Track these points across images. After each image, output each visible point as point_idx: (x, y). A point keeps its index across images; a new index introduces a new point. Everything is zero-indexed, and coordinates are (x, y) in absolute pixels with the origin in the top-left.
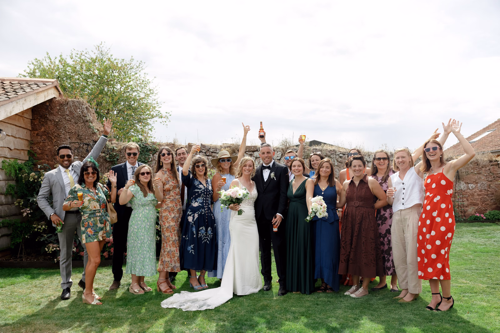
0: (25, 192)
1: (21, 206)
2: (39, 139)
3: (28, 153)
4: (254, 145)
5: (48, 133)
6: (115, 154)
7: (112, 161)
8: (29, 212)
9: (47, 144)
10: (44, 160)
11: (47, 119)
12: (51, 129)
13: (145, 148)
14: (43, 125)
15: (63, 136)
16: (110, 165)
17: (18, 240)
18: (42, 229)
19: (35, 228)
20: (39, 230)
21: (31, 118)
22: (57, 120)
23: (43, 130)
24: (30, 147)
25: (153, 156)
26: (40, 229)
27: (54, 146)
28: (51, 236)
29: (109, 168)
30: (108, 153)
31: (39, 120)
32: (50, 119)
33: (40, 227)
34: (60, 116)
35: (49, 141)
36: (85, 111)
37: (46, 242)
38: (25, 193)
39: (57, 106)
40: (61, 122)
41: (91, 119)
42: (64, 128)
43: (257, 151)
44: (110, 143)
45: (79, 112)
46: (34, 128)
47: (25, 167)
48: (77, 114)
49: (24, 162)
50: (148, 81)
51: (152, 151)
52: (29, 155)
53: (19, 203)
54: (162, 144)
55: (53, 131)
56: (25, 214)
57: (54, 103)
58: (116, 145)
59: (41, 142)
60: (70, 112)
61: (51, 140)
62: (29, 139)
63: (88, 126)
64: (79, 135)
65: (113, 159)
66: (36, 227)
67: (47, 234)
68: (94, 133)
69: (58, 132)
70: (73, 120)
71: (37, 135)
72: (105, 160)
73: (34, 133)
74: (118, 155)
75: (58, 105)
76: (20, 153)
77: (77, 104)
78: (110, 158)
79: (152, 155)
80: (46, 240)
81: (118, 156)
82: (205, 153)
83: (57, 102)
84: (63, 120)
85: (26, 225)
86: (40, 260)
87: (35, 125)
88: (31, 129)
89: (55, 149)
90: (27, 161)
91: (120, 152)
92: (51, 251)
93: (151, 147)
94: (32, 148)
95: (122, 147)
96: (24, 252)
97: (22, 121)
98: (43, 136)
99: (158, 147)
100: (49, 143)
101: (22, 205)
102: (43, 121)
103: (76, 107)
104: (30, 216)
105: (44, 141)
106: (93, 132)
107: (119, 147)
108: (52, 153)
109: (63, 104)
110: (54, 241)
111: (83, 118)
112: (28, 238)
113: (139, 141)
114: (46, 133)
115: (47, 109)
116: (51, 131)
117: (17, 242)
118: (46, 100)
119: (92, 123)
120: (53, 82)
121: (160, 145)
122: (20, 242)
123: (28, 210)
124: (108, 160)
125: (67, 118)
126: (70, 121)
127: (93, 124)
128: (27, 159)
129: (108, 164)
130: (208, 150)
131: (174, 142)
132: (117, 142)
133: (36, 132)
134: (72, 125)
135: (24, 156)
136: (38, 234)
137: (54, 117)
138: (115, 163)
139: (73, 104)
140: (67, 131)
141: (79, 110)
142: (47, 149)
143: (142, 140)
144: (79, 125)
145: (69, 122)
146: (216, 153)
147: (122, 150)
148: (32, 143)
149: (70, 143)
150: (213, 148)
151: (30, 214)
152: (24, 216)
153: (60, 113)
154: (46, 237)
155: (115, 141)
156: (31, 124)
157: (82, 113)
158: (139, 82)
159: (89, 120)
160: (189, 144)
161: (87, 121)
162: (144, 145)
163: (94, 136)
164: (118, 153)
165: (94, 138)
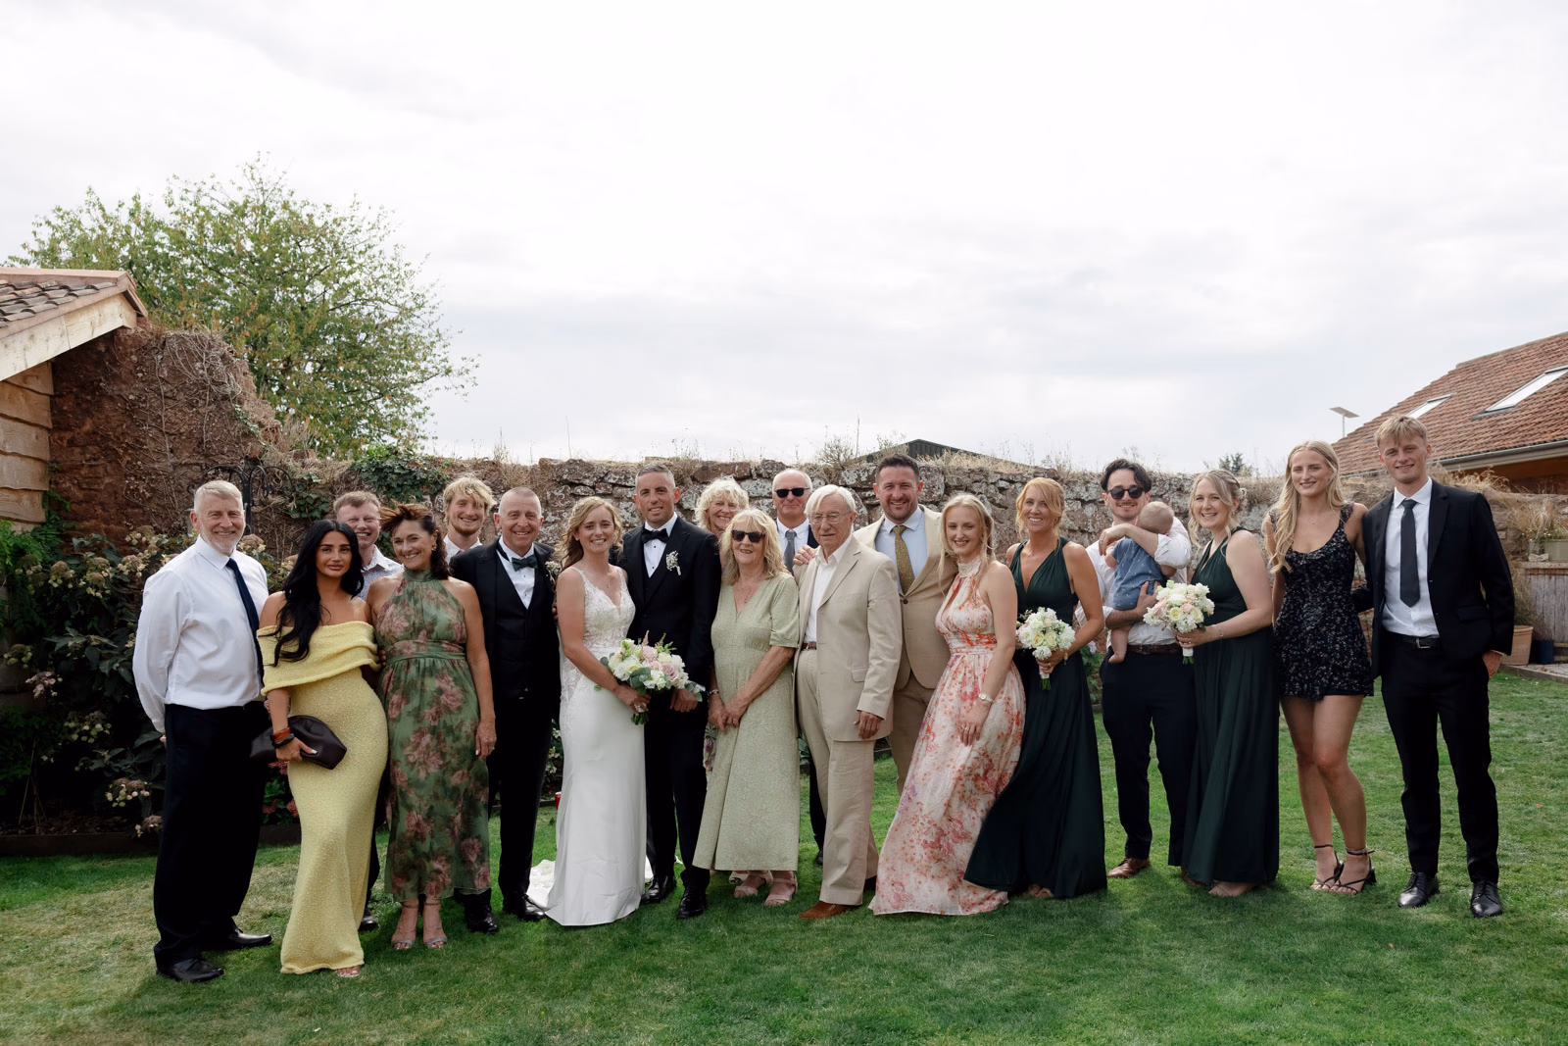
0: (38, 620)
1: (26, 666)
2: (77, 455)
3: (44, 501)
4: (740, 461)
5: (105, 438)
6: (314, 496)
8: (53, 681)
9: (101, 470)
10: (93, 522)
11: (101, 395)
12: (114, 425)
13: (408, 477)
14: (88, 413)
15: (151, 446)
16: (300, 533)
17: (18, 771)
18: (93, 733)
19: (71, 731)
20: (84, 738)
21: (51, 392)
22: (131, 397)
23: (88, 427)
24: (50, 483)
25: (432, 500)
26: (87, 733)
27: (126, 476)
28: (121, 756)
30: (293, 494)
31: (77, 397)
32: (110, 392)
33: (86, 728)
34: (142, 385)
35: (110, 462)
36: (220, 366)
37: (107, 774)
38: (38, 624)
39: (132, 354)
40: (145, 402)
41: (239, 393)
42: (154, 420)
43: (750, 477)
44: (299, 464)
45: (201, 372)
46: (59, 424)
47: (34, 545)
48: (193, 378)
49: (30, 528)
50: (407, 269)
51: (428, 487)
52: (46, 506)
53: (20, 655)
54: (459, 464)
55: (119, 430)
56: (39, 688)
57: (123, 344)
58: (316, 469)
59: (83, 465)
60: (173, 370)
61: (114, 458)
62: (46, 456)
63: (229, 413)
64: (201, 443)
65: (311, 511)
66: (75, 728)
67: (109, 748)
68: (249, 435)
69: (136, 434)
70: (181, 397)
71: (72, 443)
72: (286, 516)
73: (61, 439)
74: (323, 499)
75: (133, 350)
76: (19, 501)
77: (193, 346)
78: (299, 509)
79: (428, 497)
80: (108, 768)
81: (324, 502)
82: (593, 487)
83: (130, 342)
84: (150, 396)
85: (43, 724)
86: (91, 830)
87: (62, 412)
88: (50, 426)
89: (128, 486)
90: (43, 524)
91: (331, 489)
92: (125, 800)
93: (426, 472)
94: (57, 483)
95: (336, 476)
96: (38, 807)
97: (22, 400)
98: (91, 448)
100: (108, 468)
101: (30, 662)
102: (90, 402)
103: (191, 356)
104: (54, 694)
105: (94, 463)
106: (246, 431)
107: (328, 476)
108: (121, 498)
109: (149, 347)
110: (131, 771)
111: (213, 387)
112: (48, 761)
113: (387, 457)
114: (99, 439)
115: (99, 364)
116: (114, 430)
117: (14, 777)
118: (95, 336)
119: (240, 403)
120: (116, 281)
121: (453, 467)
122: (25, 777)
123: (50, 678)
124: (295, 516)
125: (164, 389)
126: (174, 398)
127: (245, 406)
128: (42, 518)
129: (293, 528)
130: (602, 479)
132: (319, 461)
133: (68, 435)
134: (180, 411)
135: (32, 510)
136: (83, 750)
137: (124, 386)
139: (180, 345)
140: (164, 430)
141: (198, 365)
142: (102, 487)
143: (396, 452)
144: (202, 410)
145: (169, 401)
146: (625, 486)
147: (338, 483)
148: (54, 470)
149: (175, 466)
150: (616, 474)
151: (55, 687)
152: (36, 695)
153: (140, 375)
154: (107, 757)
155: (313, 458)
156: (52, 411)
157: (211, 374)
158: (381, 274)
159: (233, 393)
160: (542, 461)
161: (225, 398)
162: (403, 468)
163: (250, 443)
164: (322, 493)
165: (250, 449)
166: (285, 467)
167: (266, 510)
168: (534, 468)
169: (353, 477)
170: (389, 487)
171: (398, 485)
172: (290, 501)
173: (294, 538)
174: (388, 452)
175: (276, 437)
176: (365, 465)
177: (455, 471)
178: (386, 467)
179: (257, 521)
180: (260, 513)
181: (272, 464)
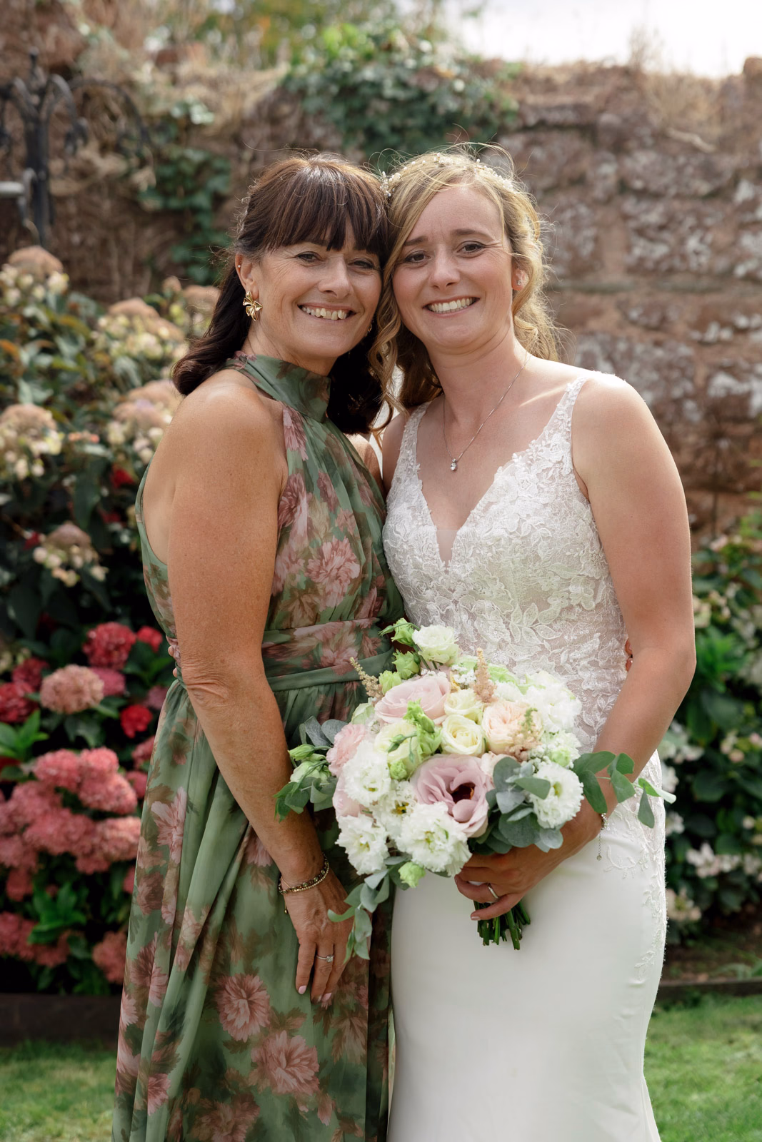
6: (196, 157)
7: (178, 213)
13: (416, 106)
16: (165, 246)
29: (161, 263)
30: (147, 152)
54: (541, 75)
58: (203, 91)
65: (190, 193)
72: (131, 202)
74: (218, 164)
78: (162, 187)
81: (219, 172)
93: (460, 95)
95: (249, 105)
99: (510, 101)
107: (228, 109)
113: (368, 58)
124: (152, 203)
129: (149, 232)
131: (638, 54)
132: (212, 72)
138: (198, 227)
143: (390, 48)
160: (751, 65)
162: (402, 84)
163: (53, 30)
164: (217, 147)
165: (49, 42)
166: (132, 84)
167: (90, 190)
168: (728, 86)
169: (285, 109)
170: (372, 135)
171: (395, 130)
172: (143, 163)
173: (153, 257)
174: (371, 46)
175: (117, 16)
176: (314, 79)
177: (533, 92)
178: (365, 83)
179: (68, 217)
180: (77, 197)
181: (99, 76)
